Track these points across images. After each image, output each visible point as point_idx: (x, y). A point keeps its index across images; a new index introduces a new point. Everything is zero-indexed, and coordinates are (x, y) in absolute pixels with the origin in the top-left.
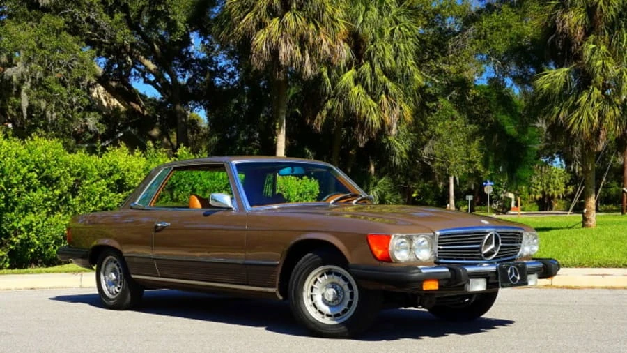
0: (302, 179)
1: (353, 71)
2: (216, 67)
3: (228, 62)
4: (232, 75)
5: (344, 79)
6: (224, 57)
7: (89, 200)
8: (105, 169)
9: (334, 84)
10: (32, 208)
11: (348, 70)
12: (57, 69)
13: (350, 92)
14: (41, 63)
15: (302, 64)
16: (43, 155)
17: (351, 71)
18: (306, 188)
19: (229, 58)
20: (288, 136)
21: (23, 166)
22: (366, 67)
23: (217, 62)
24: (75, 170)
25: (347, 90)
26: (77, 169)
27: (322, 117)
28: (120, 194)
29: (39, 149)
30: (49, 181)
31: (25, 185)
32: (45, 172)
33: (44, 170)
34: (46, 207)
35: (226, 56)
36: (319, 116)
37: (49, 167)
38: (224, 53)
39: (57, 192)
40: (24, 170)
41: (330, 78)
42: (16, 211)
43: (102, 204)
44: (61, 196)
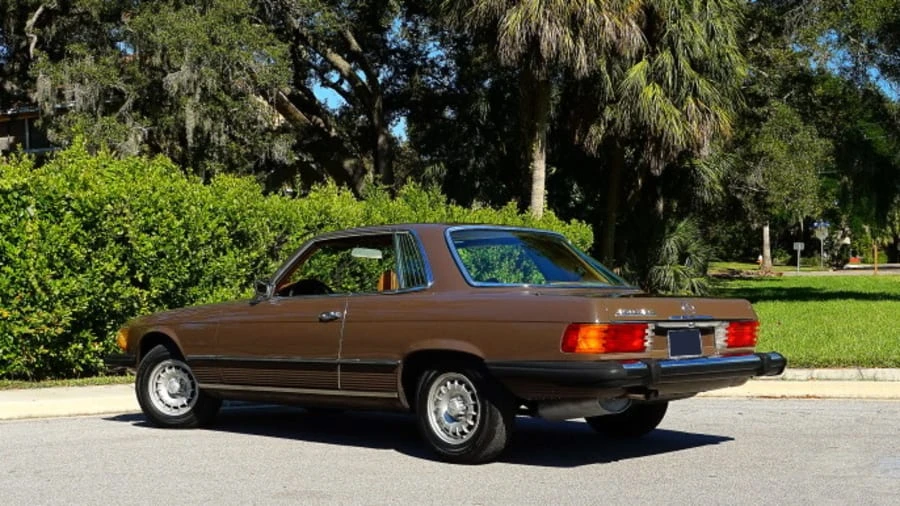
0: (570, 224)
1: (644, 64)
2: (423, 60)
3: (441, 53)
4: (445, 71)
5: (632, 75)
6: (435, 46)
8: (314, 218)
9: (615, 86)
10: (222, 279)
11: (637, 63)
12: (237, 73)
13: (641, 95)
14: (214, 65)
15: (574, 54)
16: (235, 201)
17: (639, 65)
18: (575, 237)
19: (442, 45)
20: (549, 163)
21: (212, 218)
22: (666, 57)
23: (427, 53)
24: (276, 221)
25: (635, 92)
26: (278, 219)
27: (597, 133)
28: (334, 256)
29: (231, 191)
30: (242, 239)
31: (213, 246)
32: (239, 226)
33: (238, 223)
34: (238, 277)
35: (438, 43)
36: (593, 130)
37: (243, 218)
38: (435, 40)
39: (254, 254)
40: (212, 225)
41: (610, 73)
42: (201, 284)
43: (312, 271)
44: (258, 260)
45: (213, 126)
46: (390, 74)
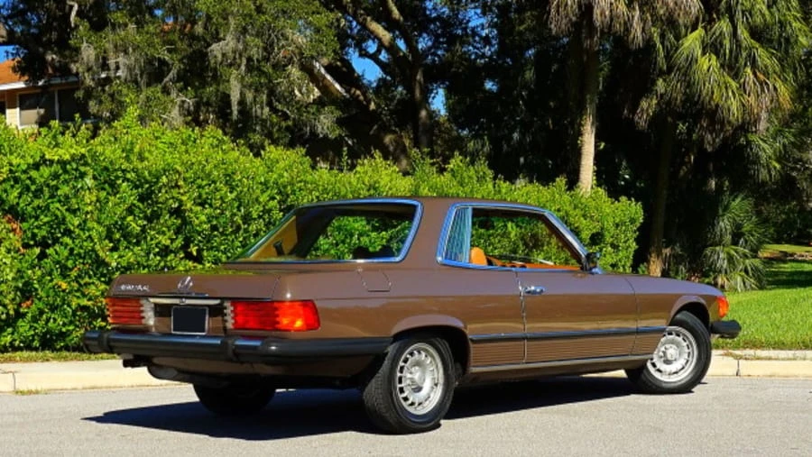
0: (619, 201)
1: (700, 32)
2: (465, 29)
3: (483, 21)
4: (487, 40)
5: (686, 44)
6: (476, 13)
7: (343, 242)
9: (668, 57)
11: (692, 32)
12: (283, 42)
13: (696, 67)
14: (258, 35)
16: (285, 174)
17: (696, 34)
18: (624, 215)
19: (484, 14)
20: (598, 138)
21: (263, 192)
22: (724, 26)
23: (468, 21)
24: (325, 196)
25: (692, 61)
27: (648, 106)
28: (384, 233)
29: (282, 164)
31: (264, 220)
32: (289, 200)
33: (288, 196)
35: (479, 11)
36: (644, 104)
37: (294, 192)
38: (476, 7)
40: (263, 198)
41: (662, 43)
45: (255, 98)
46: (430, 43)
